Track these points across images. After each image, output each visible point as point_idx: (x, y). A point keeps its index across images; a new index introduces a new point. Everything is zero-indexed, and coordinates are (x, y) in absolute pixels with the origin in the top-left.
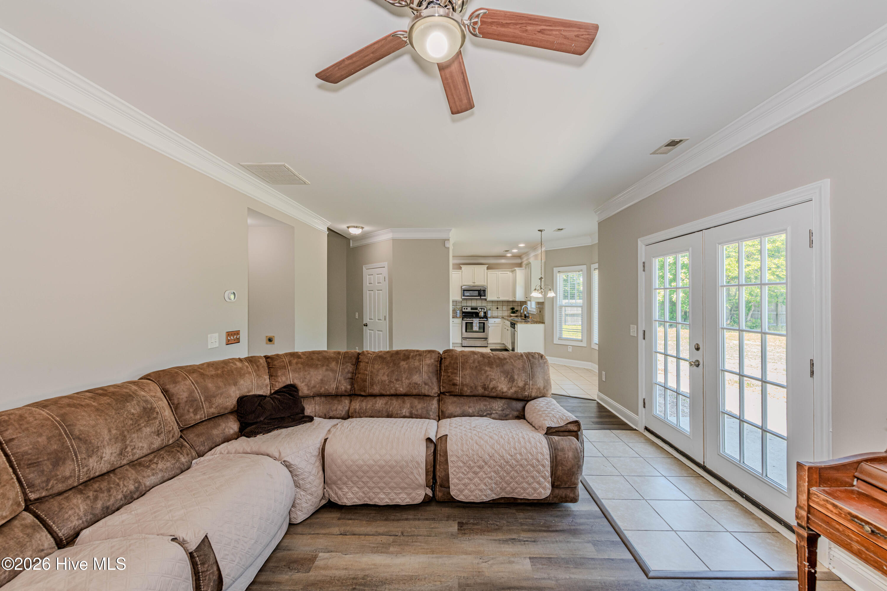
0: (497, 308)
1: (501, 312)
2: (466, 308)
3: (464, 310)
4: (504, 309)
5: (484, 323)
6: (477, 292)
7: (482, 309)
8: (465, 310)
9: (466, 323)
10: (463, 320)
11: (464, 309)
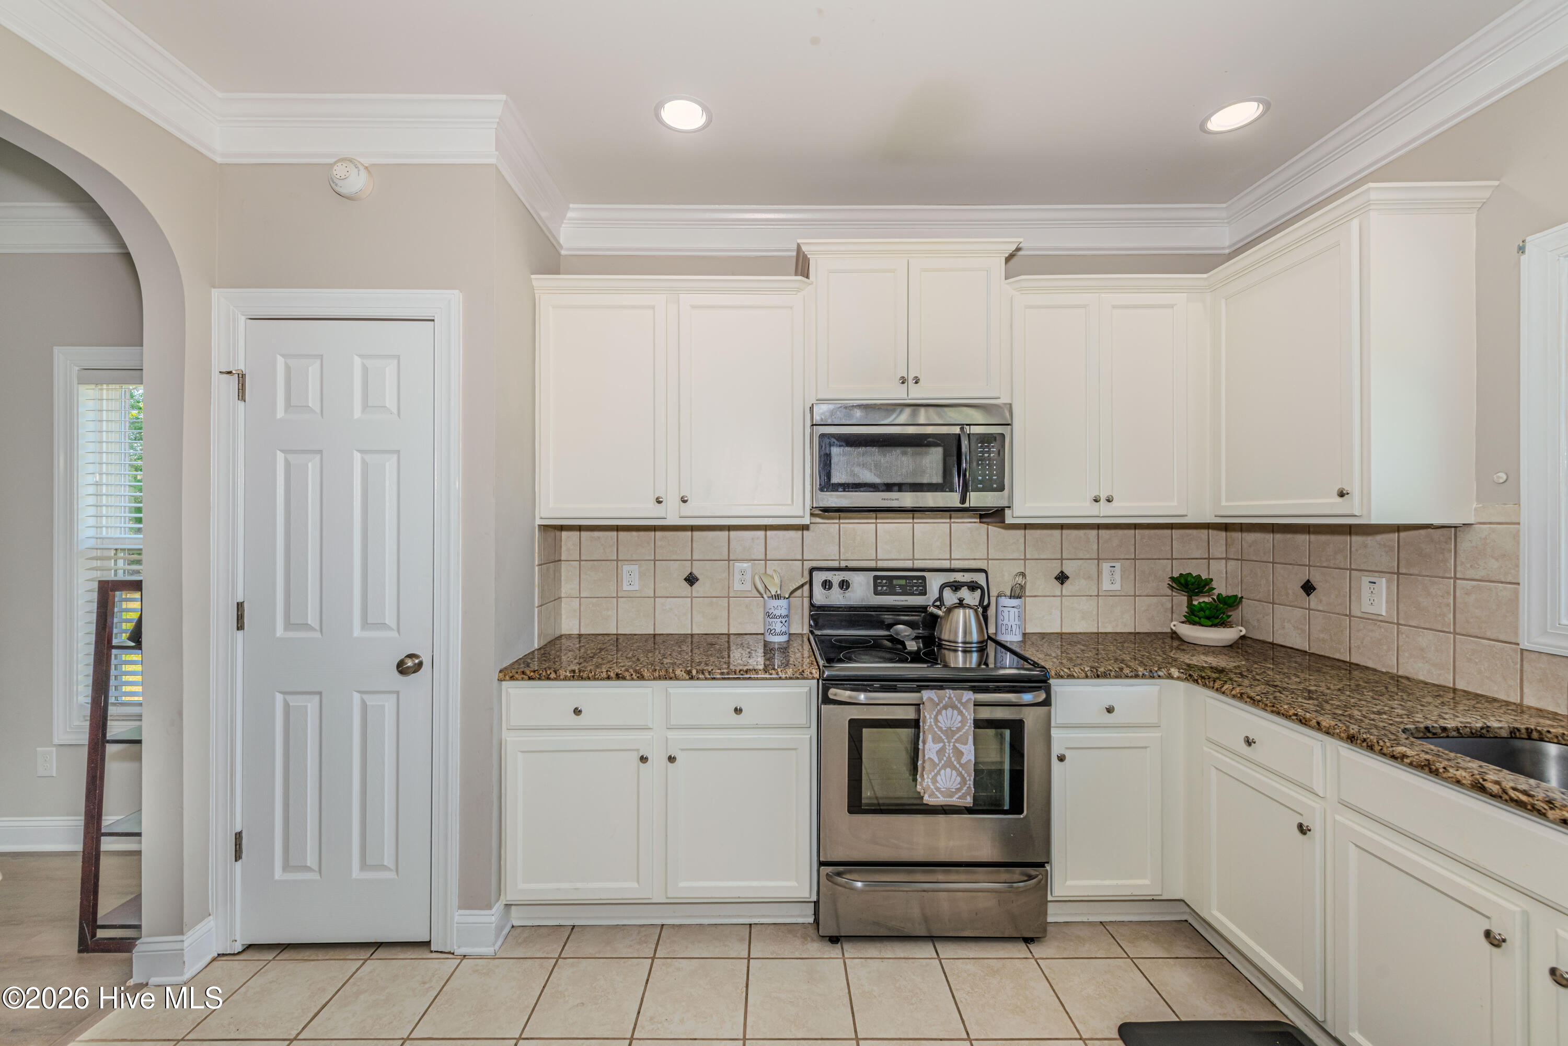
0: (1062, 578)
1: (1086, 605)
2: (836, 578)
3: (820, 597)
4: (1106, 586)
5: (1016, 727)
6: (935, 455)
7: (956, 587)
8: (836, 598)
9: (856, 727)
10: (826, 700)
11: (827, 585)
